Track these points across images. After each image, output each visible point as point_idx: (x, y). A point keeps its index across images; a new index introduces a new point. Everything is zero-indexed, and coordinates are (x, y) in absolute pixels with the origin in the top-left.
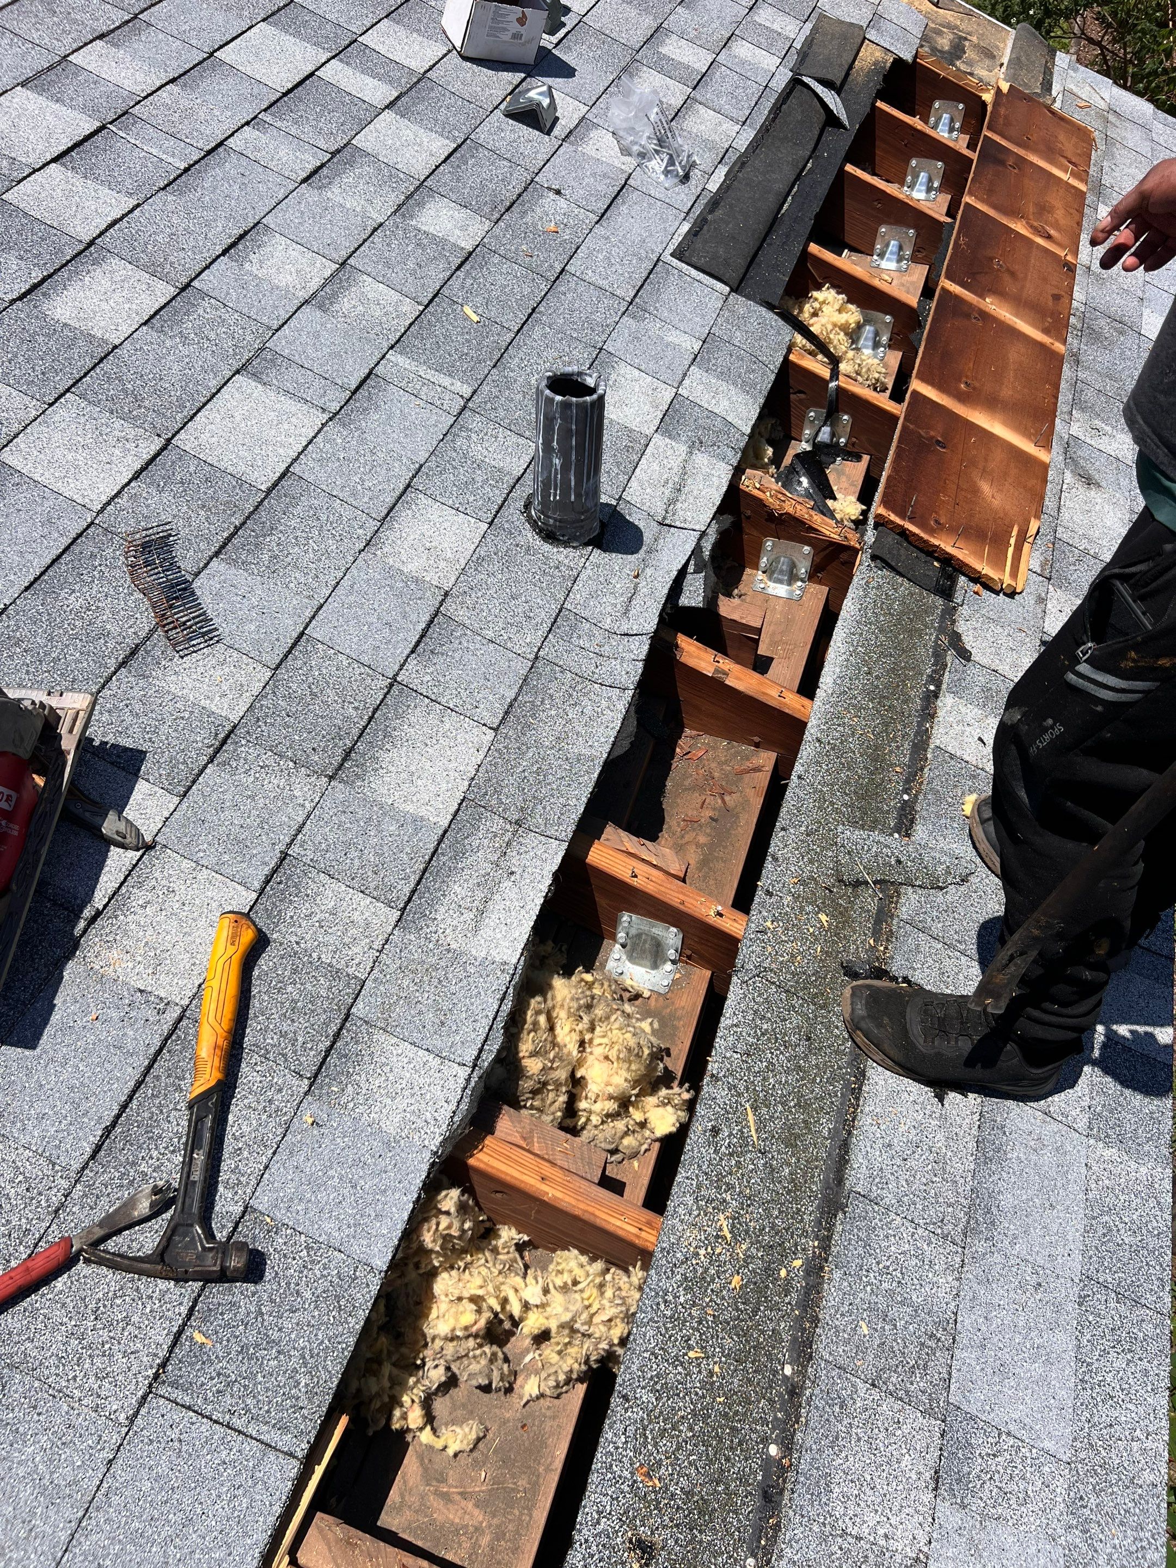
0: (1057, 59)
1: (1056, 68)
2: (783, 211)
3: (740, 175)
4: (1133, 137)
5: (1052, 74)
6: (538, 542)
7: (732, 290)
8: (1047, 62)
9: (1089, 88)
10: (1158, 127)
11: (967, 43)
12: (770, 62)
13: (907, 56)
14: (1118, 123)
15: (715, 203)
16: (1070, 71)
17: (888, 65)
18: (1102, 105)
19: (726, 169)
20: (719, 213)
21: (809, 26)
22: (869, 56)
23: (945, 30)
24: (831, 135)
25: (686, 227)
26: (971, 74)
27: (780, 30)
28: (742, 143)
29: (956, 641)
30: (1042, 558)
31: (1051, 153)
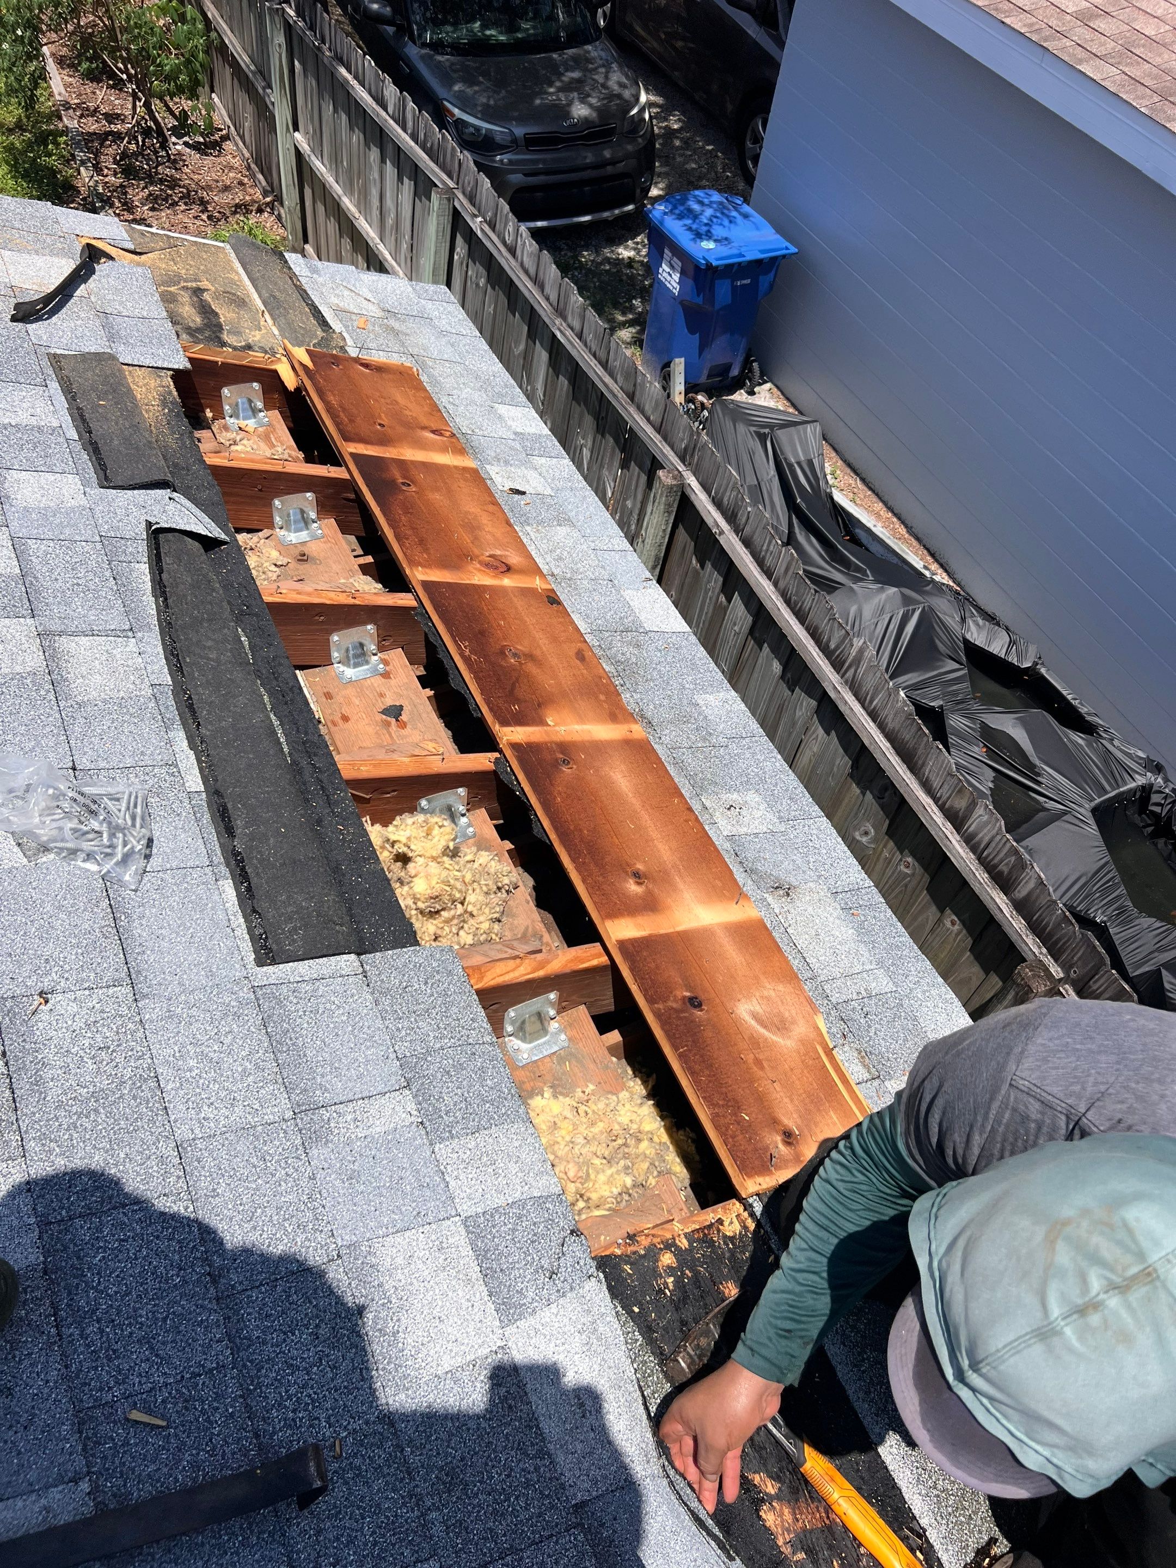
0: (292, 266)
1: (303, 280)
2: (286, 750)
3: (203, 730)
4: (429, 340)
5: (305, 291)
7: (359, 954)
8: (291, 278)
9: (346, 293)
11: (206, 296)
12: (70, 489)
13: (182, 363)
14: (403, 328)
15: (220, 809)
16: (315, 276)
17: (176, 393)
18: (374, 311)
19: (182, 734)
20: (242, 828)
21: (54, 386)
23: (172, 289)
25: (229, 889)
26: (249, 347)
27: (33, 421)
30: (856, 1054)
31: (412, 432)
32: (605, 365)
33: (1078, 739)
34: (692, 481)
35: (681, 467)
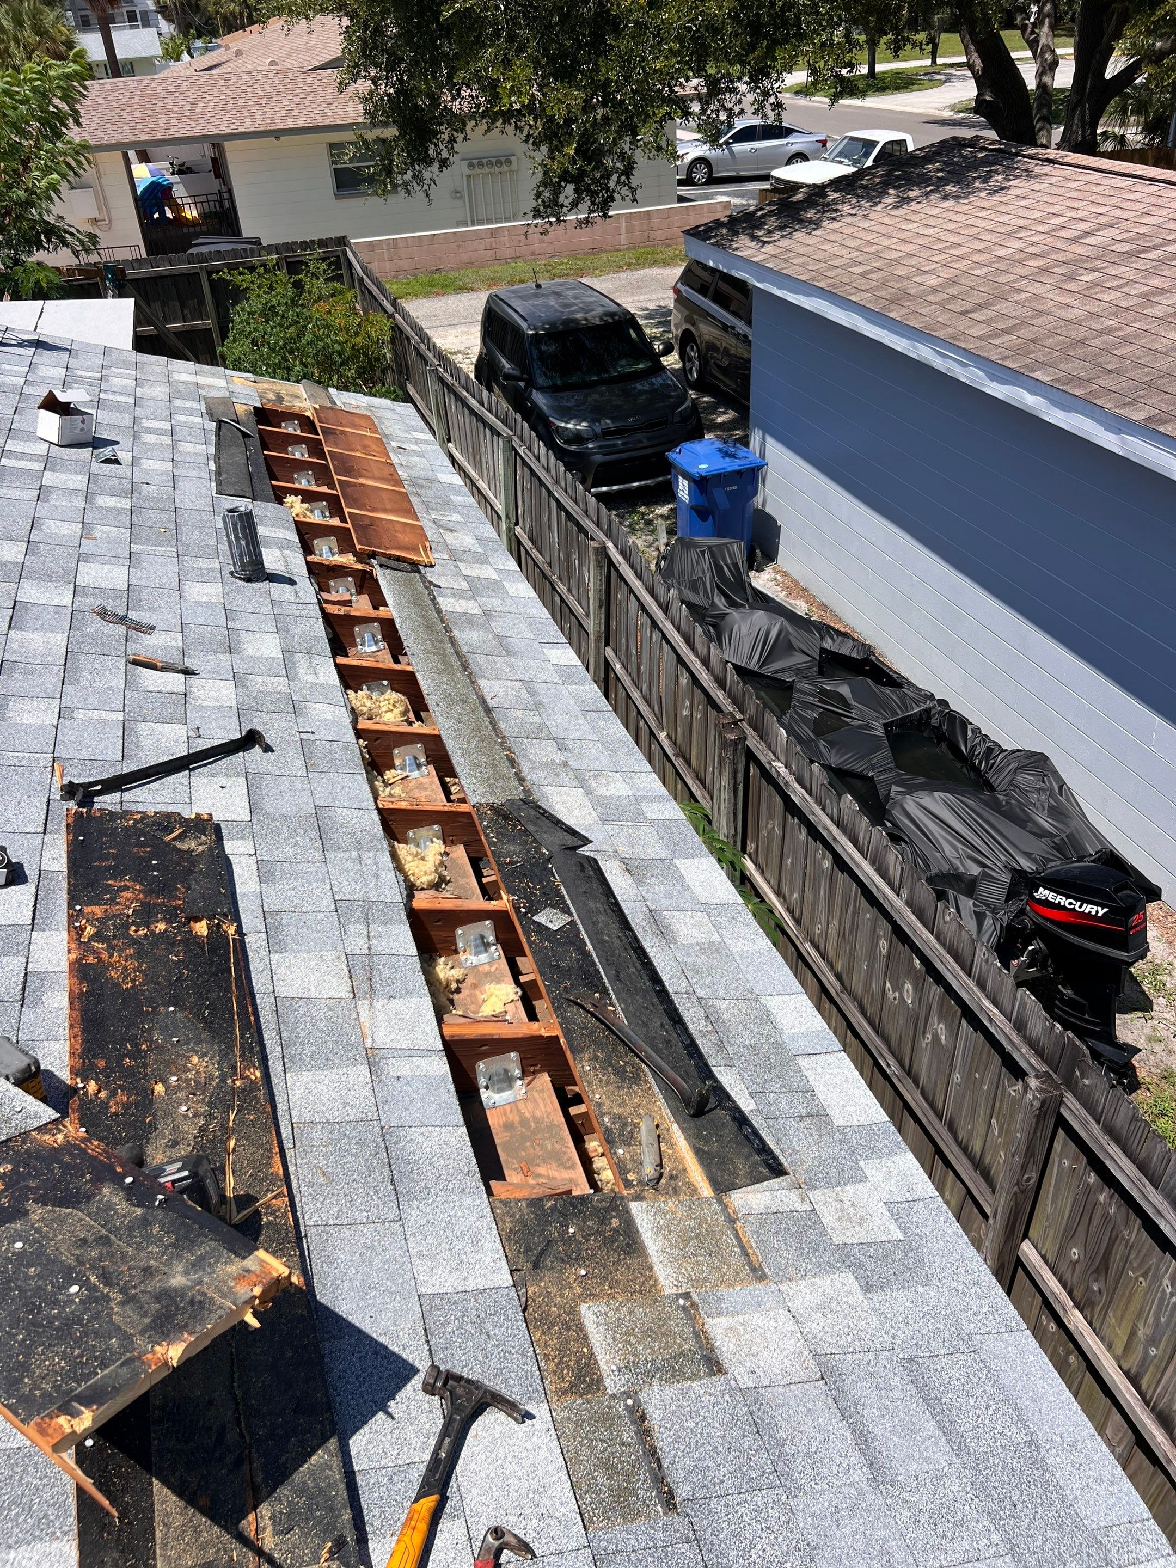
0: (330, 391)
1: (332, 395)
2: (251, 472)
3: (221, 461)
4: (389, 414)
5: (332, 397)
6: (245, 584)
7: (252, 500)
8: (326, 394)
9: (352, 399)
10: (398, 409)
11: (282, 394)
12: (198, 420)
13: (259, 405)
14: (378, 409)
15: (218, 473)
16: (339, 395)
17: (252, 410)
18: (364, 404)
19: (213, 460)
20: (224, 476)
21: (202, 403)
22: (241, 409)
23: (267, 392)
24: (248, 441)
25: (214, 484)
26: (293, 406)
27: (191, 407)
28: (212, 450)
29: (431, 583)
30: (448, 555)
31: (355, 426)
32: (576, 502)
33: (887, 691)
34: (610, 545)
35: (605, 539)
